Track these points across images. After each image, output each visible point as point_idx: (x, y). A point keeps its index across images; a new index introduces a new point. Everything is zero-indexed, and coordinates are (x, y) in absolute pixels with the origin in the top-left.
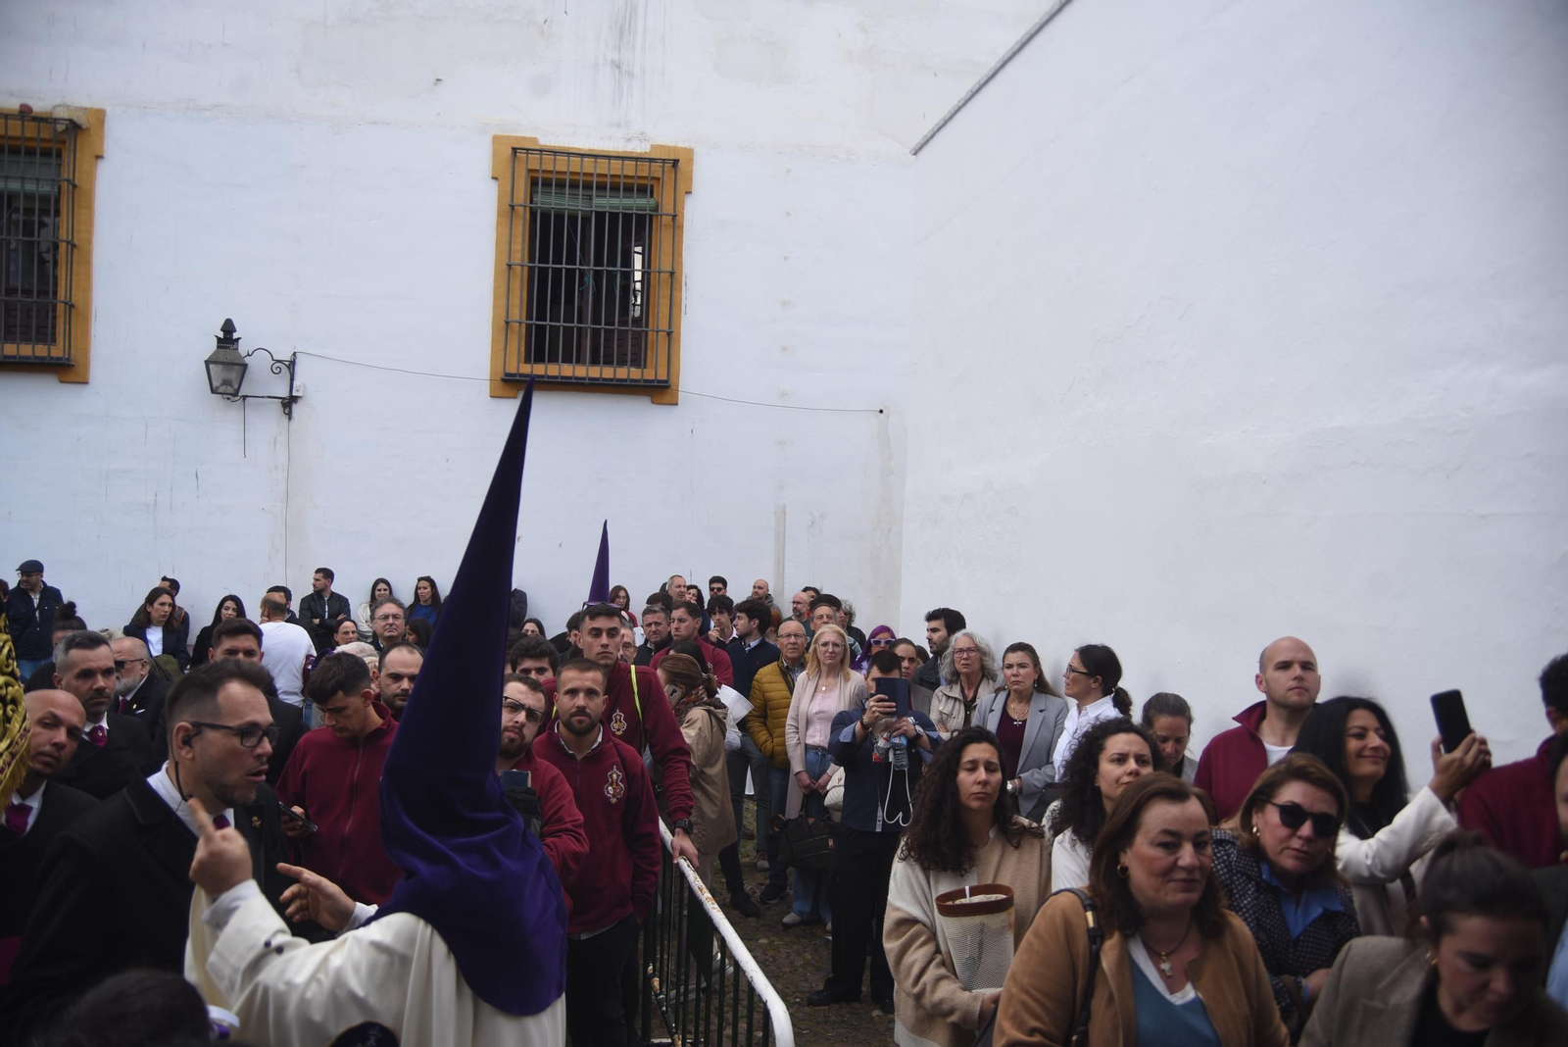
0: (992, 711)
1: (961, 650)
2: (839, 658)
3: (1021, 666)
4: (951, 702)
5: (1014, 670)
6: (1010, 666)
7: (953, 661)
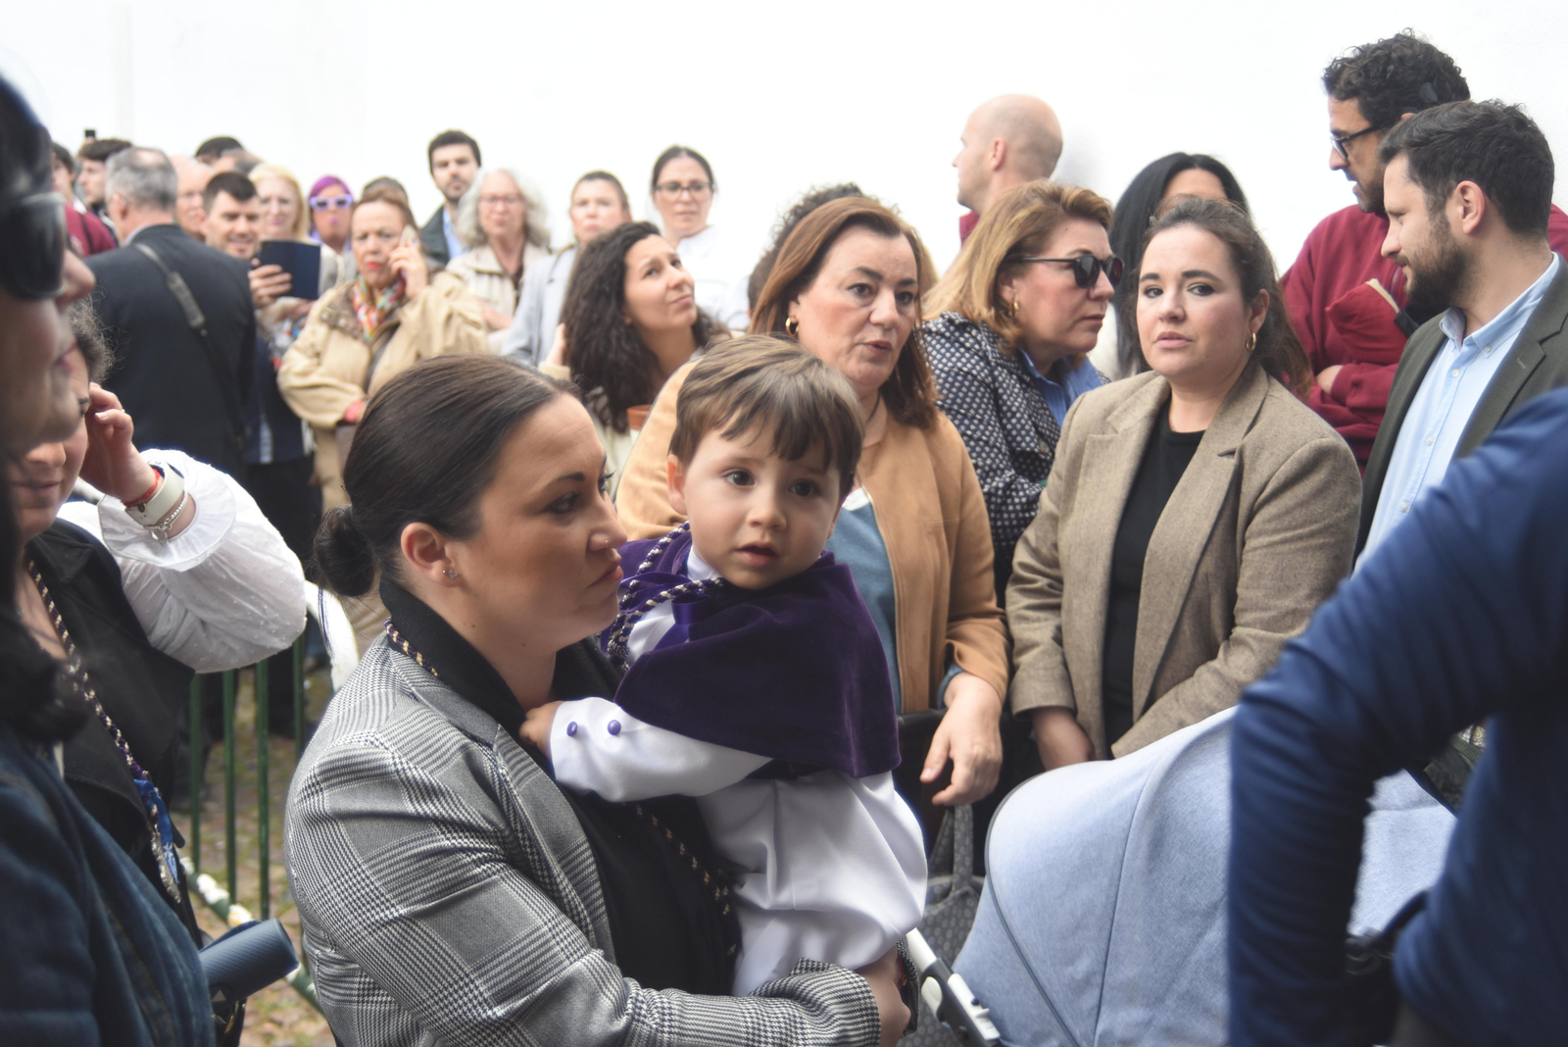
0: (551, 281)
1: (494, 198)
2: (290, 222)
3: (603, 202)
4: (485, 279)
5: (591, 208)
6: (584, 203)
7: (477, 213)
